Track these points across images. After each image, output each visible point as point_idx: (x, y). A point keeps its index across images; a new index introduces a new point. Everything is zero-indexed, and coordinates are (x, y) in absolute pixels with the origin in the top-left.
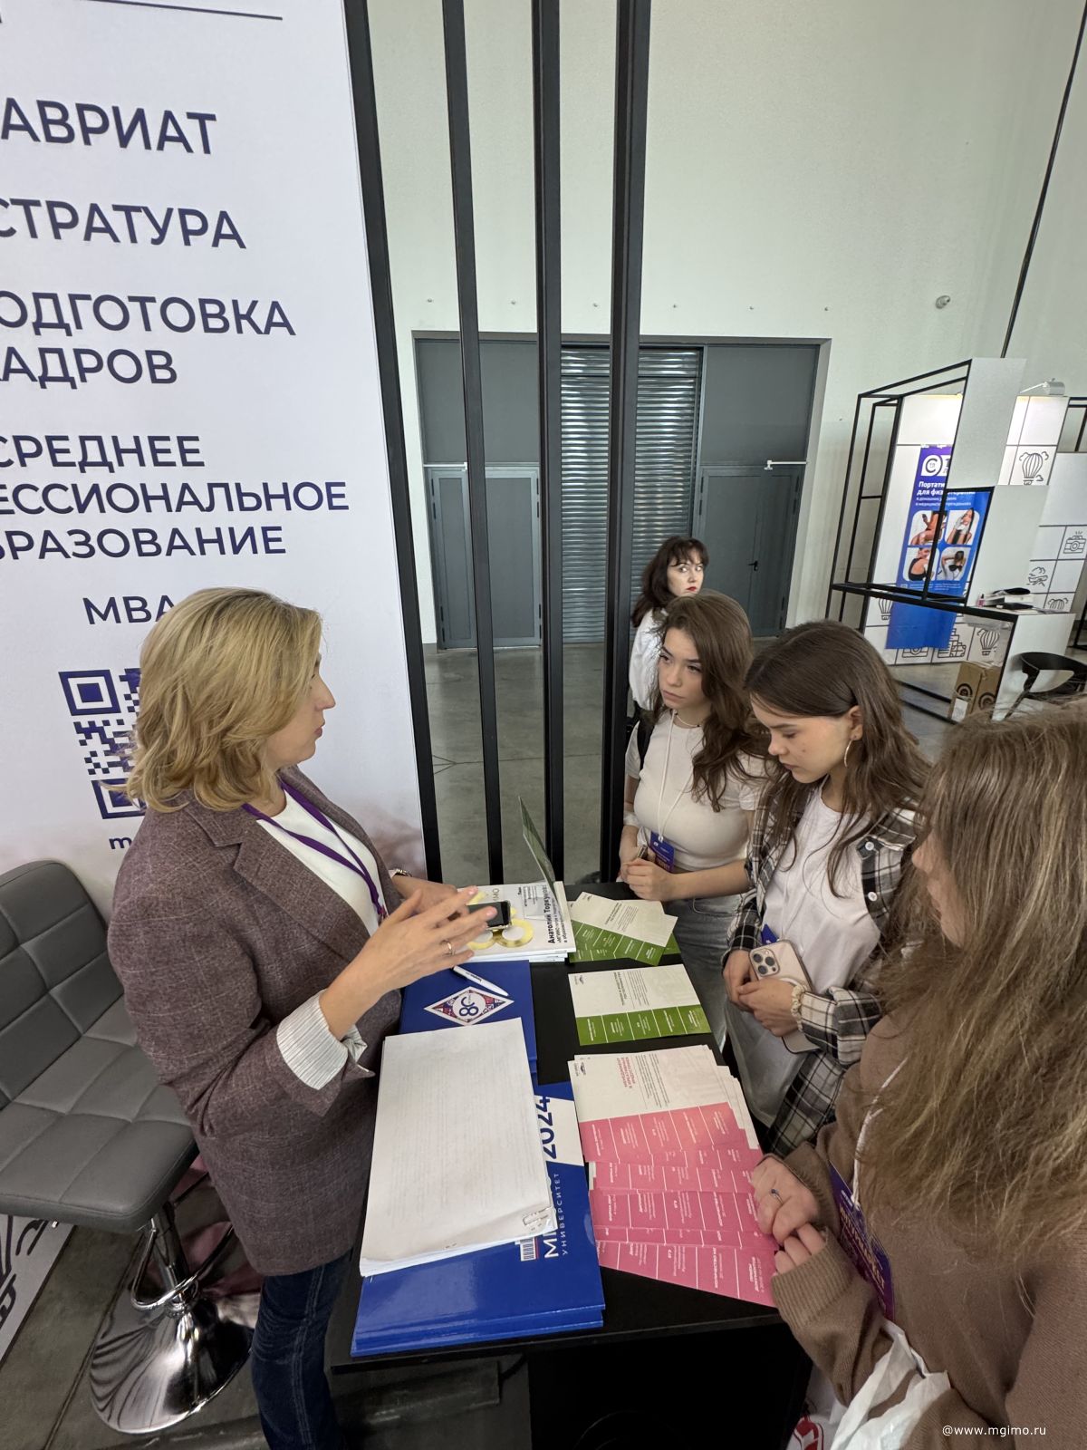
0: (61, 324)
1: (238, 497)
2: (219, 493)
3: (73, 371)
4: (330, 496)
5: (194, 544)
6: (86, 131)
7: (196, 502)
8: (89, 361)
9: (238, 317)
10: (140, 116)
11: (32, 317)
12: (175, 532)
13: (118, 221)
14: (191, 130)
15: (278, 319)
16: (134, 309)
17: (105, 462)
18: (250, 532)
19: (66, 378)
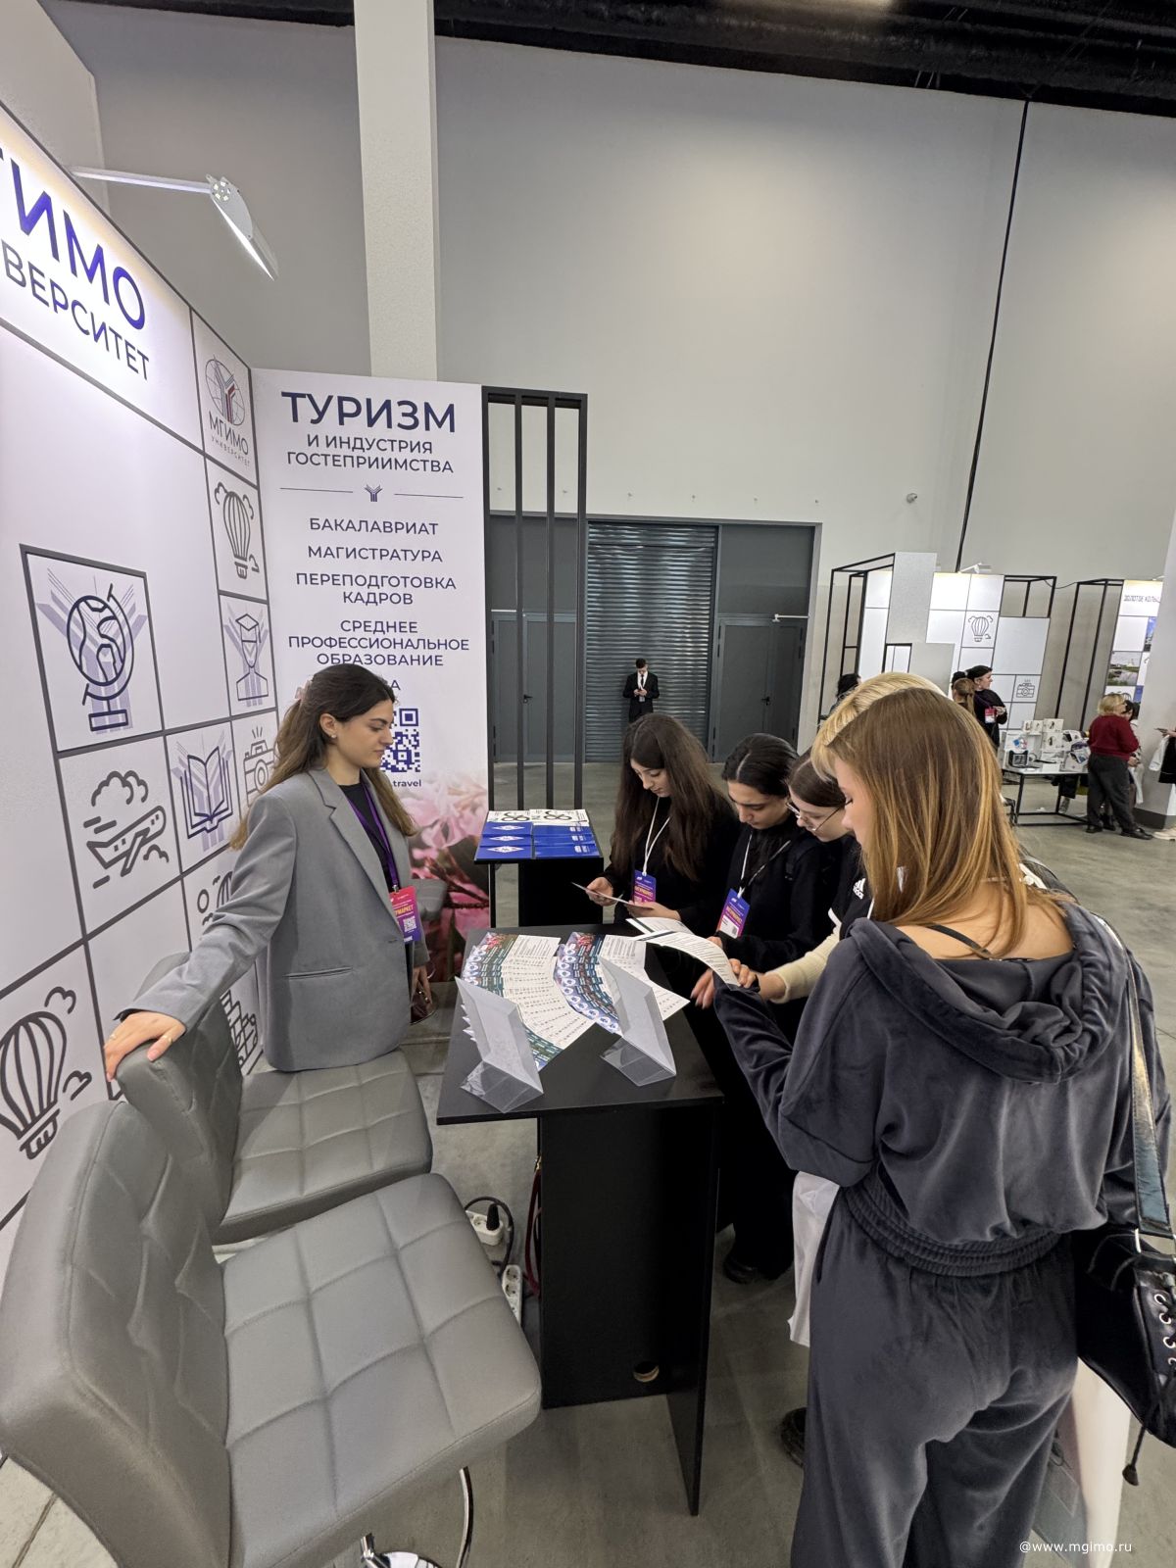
0: (377, 585)
1: (428, 644)
2: (421, 642)
3: (378, 600)
4: (463, 645)
5: (409, 661)
6: (397, 529)
7: (412, 645)
8: (383, 597)
9: (437, 583)
10: (414, 525)
11: (368, 583)
12: (403, 656)
13: (402, 554)
14: (430, 528)
15: (451, 583)
16: (402, 580)
17: (382, 631)
18: (431, 657)
19: (375, 602)
